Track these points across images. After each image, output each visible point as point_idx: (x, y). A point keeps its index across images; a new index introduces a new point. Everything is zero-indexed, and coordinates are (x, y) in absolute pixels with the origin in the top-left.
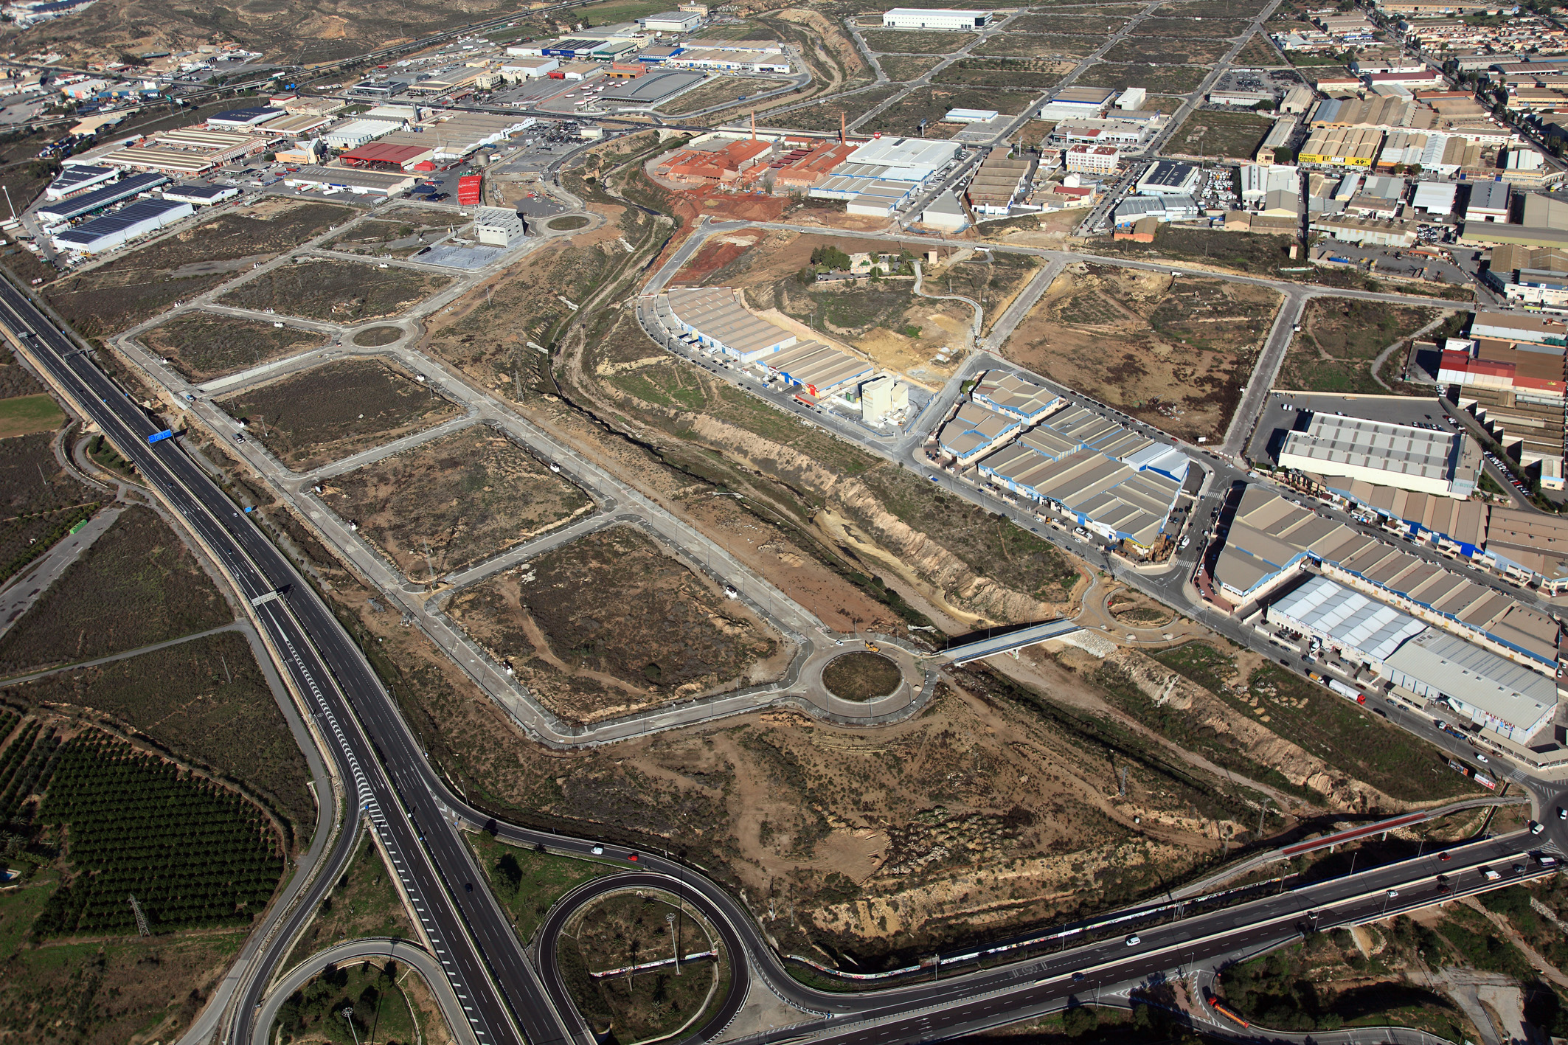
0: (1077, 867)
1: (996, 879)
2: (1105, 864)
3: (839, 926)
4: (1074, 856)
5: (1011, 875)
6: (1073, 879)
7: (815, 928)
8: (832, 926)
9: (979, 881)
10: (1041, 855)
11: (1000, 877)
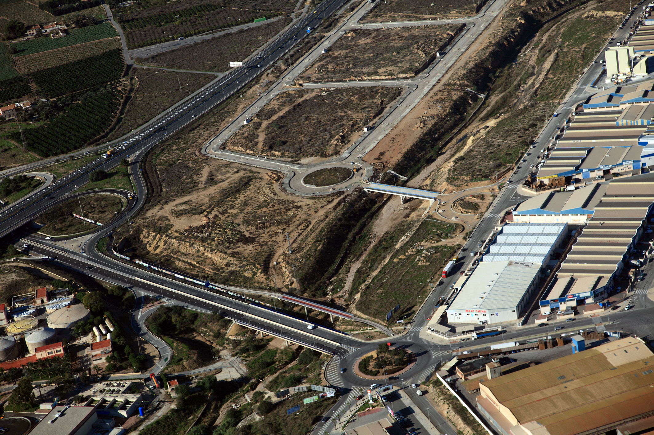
0: (228, 265)
1: (203, 254)
2: (237, 269)
3: (145, 241)
4: (232, 259)
5: (210, 255)
6: (222, 268)
7: (139, 237)
8: (144, 240)
9: (198, 251)
10: (225, 253)
11: (206, 254)
